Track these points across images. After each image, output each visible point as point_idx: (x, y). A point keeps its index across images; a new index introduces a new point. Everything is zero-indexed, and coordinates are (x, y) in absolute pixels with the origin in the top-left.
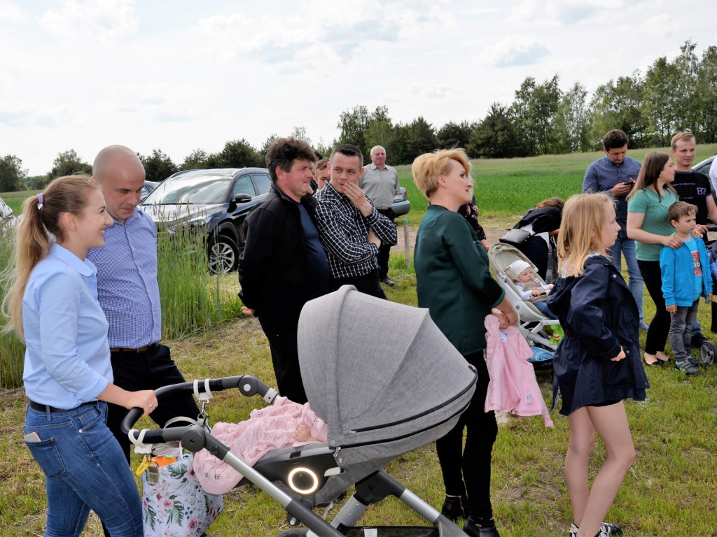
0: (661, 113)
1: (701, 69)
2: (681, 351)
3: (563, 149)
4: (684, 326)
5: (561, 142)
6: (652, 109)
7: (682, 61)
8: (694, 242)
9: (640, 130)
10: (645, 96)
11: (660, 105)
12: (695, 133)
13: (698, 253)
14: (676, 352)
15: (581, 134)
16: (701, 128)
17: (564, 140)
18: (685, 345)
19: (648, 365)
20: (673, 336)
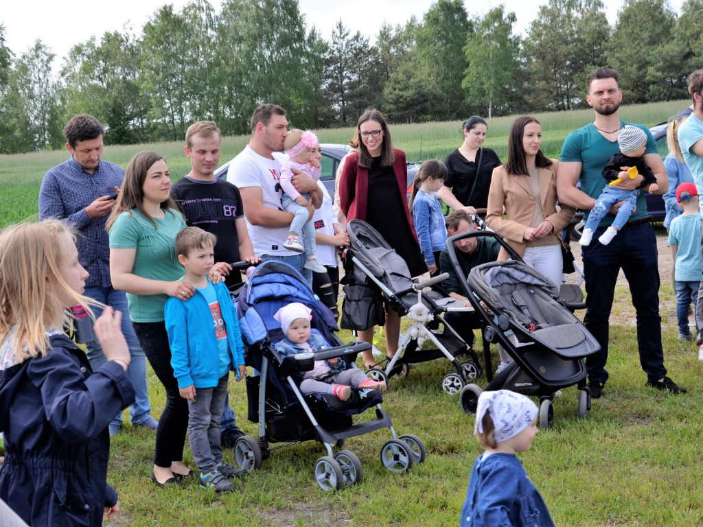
0: (168, 90)
1: (220, 25)
2: (206, 456)
3: (21, 145)
4: (208, 419)
5: (17, 133)
6: (155, 82)
7: (192, 11)
8: (212, 289)
9: (140, 115)
10: (142, 63)
11: (165, 77)
12: (218, 118)
13: (219, 305)
14: (199, 459)
15: (48, 121)
16: (227, 112)
17: (22, 130)
18: (212, 448)
19: (159, 485)
20: (193, 434)
